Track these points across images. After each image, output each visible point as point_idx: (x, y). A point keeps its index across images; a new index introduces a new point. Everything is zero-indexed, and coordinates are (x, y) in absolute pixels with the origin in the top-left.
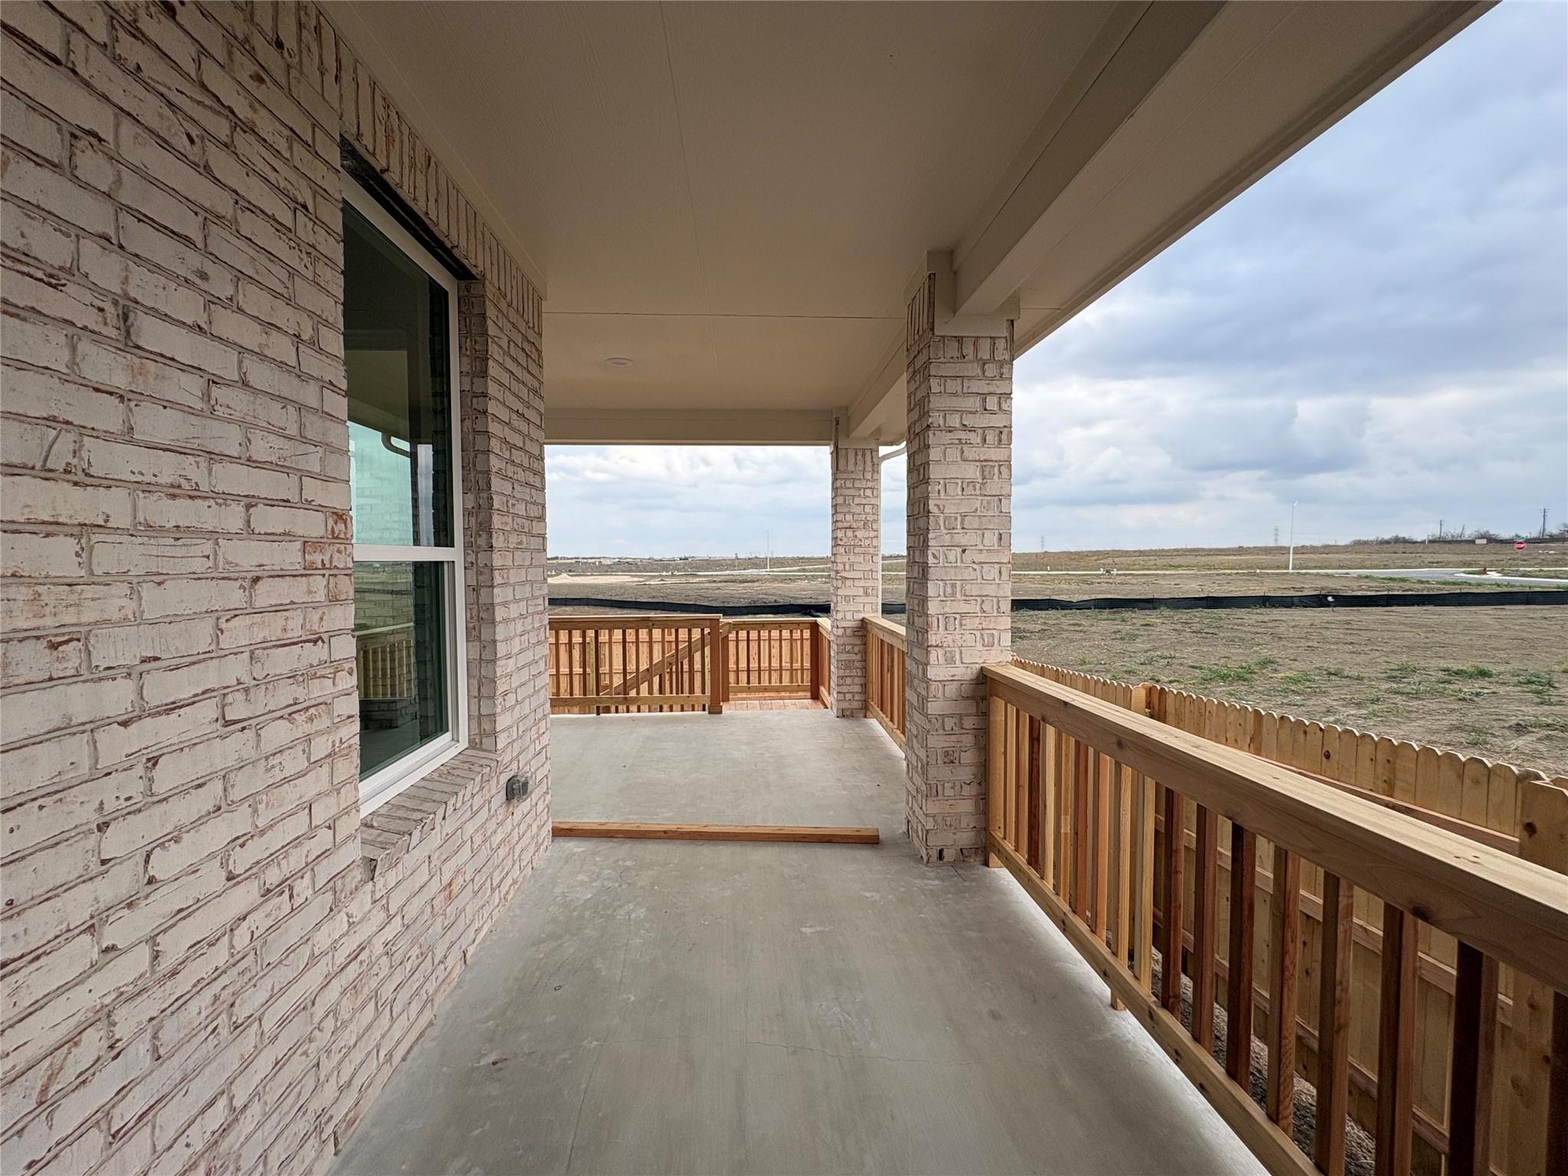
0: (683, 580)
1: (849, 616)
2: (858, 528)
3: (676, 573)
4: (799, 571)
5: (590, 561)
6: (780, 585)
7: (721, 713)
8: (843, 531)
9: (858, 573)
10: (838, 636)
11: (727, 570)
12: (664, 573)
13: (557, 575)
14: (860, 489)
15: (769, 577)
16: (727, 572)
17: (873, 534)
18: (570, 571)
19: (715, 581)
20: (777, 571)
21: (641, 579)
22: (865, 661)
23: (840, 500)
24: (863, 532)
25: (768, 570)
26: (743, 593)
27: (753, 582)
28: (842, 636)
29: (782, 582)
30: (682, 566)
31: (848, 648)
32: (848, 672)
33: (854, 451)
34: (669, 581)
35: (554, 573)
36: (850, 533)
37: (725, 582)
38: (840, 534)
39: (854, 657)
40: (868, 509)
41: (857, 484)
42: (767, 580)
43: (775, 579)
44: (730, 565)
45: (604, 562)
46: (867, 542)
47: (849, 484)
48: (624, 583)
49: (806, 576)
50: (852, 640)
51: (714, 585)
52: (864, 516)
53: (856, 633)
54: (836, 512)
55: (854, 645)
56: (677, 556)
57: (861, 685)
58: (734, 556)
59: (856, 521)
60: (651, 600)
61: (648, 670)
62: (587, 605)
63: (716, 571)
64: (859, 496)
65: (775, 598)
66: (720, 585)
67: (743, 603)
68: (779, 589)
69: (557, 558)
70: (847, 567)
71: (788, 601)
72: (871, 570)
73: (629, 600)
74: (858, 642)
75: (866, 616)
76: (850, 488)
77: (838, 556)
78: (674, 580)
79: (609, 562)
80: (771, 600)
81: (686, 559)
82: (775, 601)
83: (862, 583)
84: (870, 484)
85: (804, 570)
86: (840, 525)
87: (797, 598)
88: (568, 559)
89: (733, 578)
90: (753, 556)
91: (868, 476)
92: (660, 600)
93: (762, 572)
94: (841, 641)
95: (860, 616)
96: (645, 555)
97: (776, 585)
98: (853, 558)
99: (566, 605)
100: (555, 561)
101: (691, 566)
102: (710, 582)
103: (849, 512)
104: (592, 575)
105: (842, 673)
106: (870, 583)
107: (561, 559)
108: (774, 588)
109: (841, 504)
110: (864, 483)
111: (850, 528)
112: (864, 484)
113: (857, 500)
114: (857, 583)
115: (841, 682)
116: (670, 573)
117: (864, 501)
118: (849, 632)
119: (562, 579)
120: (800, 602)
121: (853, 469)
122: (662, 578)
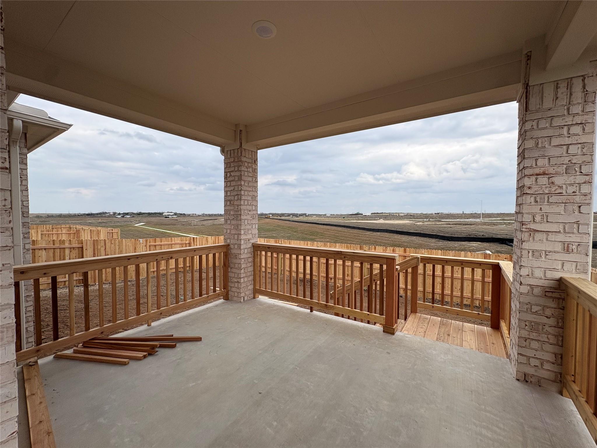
0: (433, 223)
1: (538, 273)
2: (557, 174)
3: (431, 220)
4: (501, 220)
5: (394, 214)
6: (487, 227)
7: (393, 334)
8: (533, 178)
9: (556, 225)
10: (521, 294)
11: (458, 219)
12: (425, 220)
13: (380, 219)
14: (561, 127)
15: (480, 223)
16: (458, 220)
17: (580, 179)
18: (385, 218)
19: (450, 224)
20: (487, 220)
21: (414, 222)
22: (562, 328)
23: (530, 144)
24: (565, 177)
25: (481, 219)
26: (464, 231)
27: (471, 225)
28: (527, 294)
29: (488, 226)
30: (435, 216)
31: (535, 309)
32: (534, 335)
33: (552, 86)
34: (426, 223)
35: (378, 219)
36: (543, 180)
37: (456, 224)
38: (527, 182)
39: (545, 320)
40: (573, 150)
41: (557, 122)
42: (479, 224)
43: (485, 224)
44: (460, 217)
45: (400, 215)
46: (571, 190)
47: (543, 124)
48: (406, 223)
49: (505, 223)
50: (542, 301)
51: (449, 226)
52: (567, 159)
53: (550, 294)
54: (524, 158)
55: (544, 307)
56: (434, 212)
57: (556, 355)
58: (462, 212)
59: (553, 166)
60: (415, 232)
61: (360, 281)
62: (387, 232)
63: (452, 219)
64: (560, 135)
65: (482, 234)
66: (452, 226)
67: (463, 235)
68: (485, 229)
69: (382, 213)
70: (538, 218)
71: (490, 236)
72: (577, 223)
73: (405, 231)
74: (553, 304)
75: (566, 276)
76: (545, 128)
77: (525, 207)
78: (429, 223)
79: (402, 215)
80: (480, 235)
81: (438, 214)
82: (483, 236)
83: (561, 237)
84: (578, 119)
85: (503, 220)
86: (527, 172)
87: (497, 234)
88: (387, 213)
89: (460, 222)
90: (474, 212)
91: (576, 109)
92: (419, 232)
93: (478, 220)
94: (527, 299)
95: (558, 275)
96: (419, 212)
97: (485, 227)
98: (546, 208)
99: (378, 232)
100: (381, 214)
101: (440, 216)
102: (447, 224)
103: (544, 156)
104: (393, 220)
105: (525, 334)
106: (574, 238)
107: (384, 213)
108: (483, 228)
109: (530, 149)
110: (571, 118)
111: (544, 174)
112: (569, 120)
113: (555, 141)
114: (551, 237)
115: (524, 344)
116: (428, 220)
117: (567, 141)
118: (536, 291)
119: (380, 221)
120: (499, 237)
121: (551, 106)
122: (423, 222)
